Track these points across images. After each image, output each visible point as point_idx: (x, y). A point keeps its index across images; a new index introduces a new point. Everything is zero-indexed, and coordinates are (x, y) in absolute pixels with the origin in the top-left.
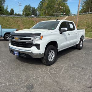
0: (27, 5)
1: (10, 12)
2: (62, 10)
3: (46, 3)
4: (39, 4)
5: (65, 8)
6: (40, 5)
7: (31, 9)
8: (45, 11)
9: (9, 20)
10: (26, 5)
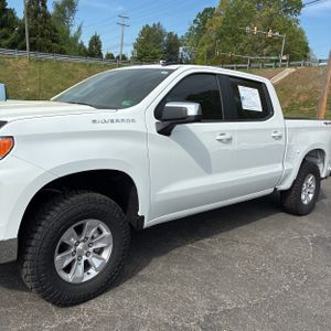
0: (151, 25)
1: (87, 45)
2: (276, 47)
3: (220, 19)
4: (195, 21)
5: (290, 39)
6: (196, 26)
7: (165, 38)
8: (211, 45)
9: (75, 74)
10: (147, 26)
